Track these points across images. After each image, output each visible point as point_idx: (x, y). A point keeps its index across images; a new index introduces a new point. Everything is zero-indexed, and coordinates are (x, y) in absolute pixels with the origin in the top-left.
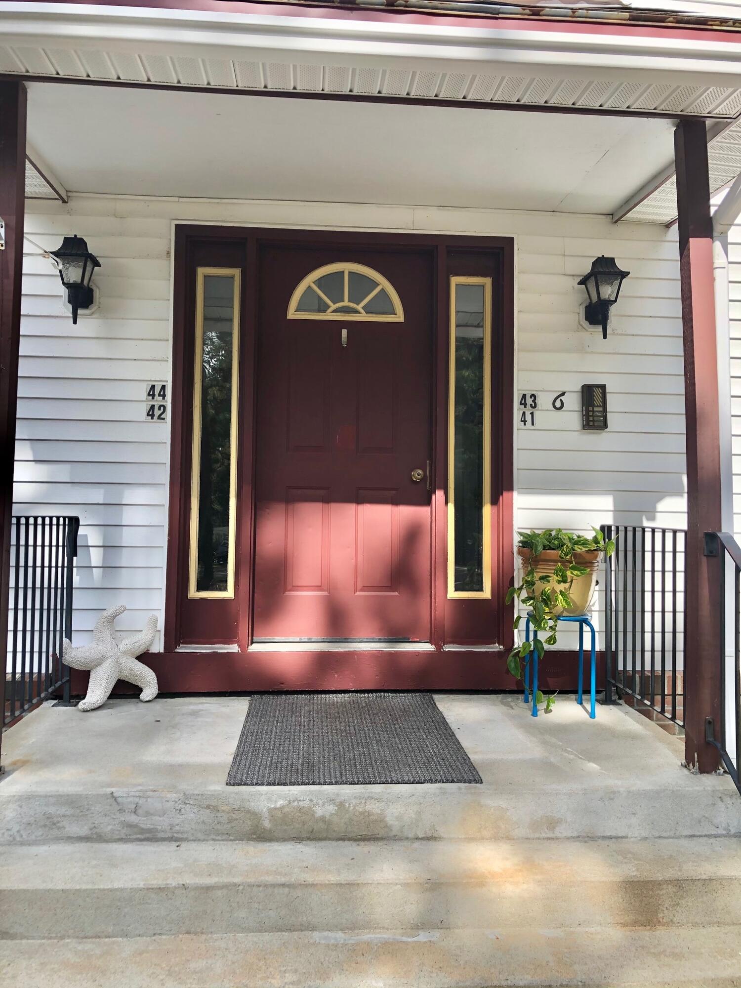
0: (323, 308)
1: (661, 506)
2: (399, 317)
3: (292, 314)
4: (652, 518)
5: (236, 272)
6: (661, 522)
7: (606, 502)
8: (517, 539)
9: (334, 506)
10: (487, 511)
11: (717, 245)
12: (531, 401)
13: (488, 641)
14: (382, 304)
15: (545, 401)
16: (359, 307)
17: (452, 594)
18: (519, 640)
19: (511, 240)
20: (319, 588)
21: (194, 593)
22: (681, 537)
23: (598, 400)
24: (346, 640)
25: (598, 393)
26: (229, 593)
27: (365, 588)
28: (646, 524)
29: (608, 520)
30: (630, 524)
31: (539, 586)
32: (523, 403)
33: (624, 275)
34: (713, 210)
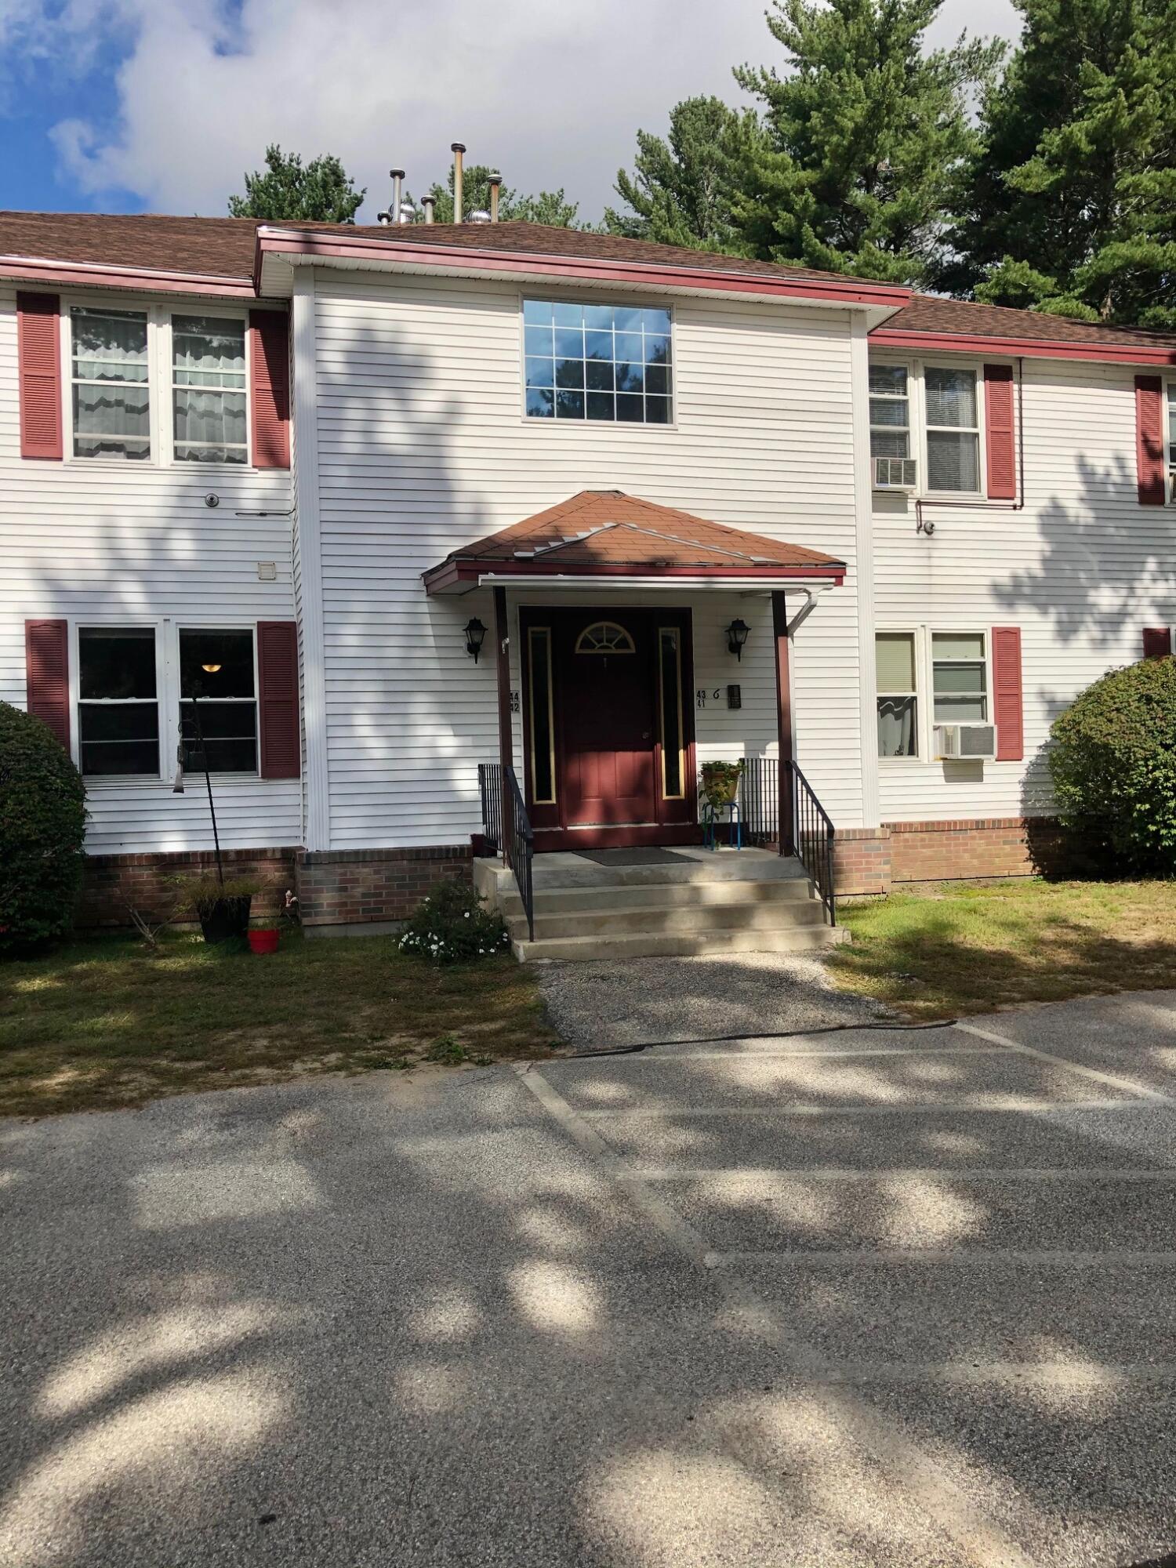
0: (594, 647)
1: (768, 747)
2: (633, 651)
3: (578, 651)
4: (764, 754)
5: (548, 629)
6: (768, 756)
7: (741, 746)
8: (699, 768)
9: (602, 754)
10: (681, 753)
11: (789, 639)
12: (702, 694)
13: (685, 821)
14: (623, 644)
15: (709, 694)
16: (612, 645)
17: (665, 797)
18: (700, 820)
19: (690, 609)
20: (598, 797)
21: (536, 802)
22: (777, 763)
23: (736, 693)
24: (613, 824)
25: (736, 689)
26: (554, 801)
27: (621, 796)
28: (761, 757)
29: (742, 755)
30: (754, 757)
31: (715, 788)
32: (699, 696)
33: (748, 629)
34: (788, 623)
